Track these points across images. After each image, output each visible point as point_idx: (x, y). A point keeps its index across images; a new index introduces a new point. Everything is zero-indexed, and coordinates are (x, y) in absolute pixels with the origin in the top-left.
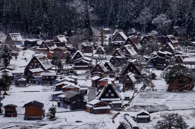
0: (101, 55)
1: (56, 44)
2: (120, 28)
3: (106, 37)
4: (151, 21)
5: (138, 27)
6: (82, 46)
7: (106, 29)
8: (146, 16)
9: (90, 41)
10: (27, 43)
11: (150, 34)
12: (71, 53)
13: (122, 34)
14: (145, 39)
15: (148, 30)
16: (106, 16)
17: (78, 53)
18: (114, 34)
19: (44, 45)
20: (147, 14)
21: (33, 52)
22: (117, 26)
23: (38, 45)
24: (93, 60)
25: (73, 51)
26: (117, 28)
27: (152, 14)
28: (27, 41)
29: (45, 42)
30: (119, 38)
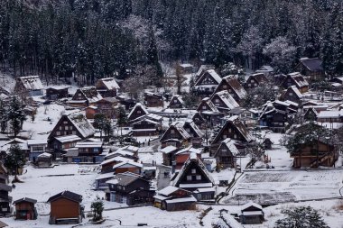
0: (178, 110)
1: (101, 93)
2: (208, 62)
3: (186, 79)
4: (262, 50)
5: (240, 59)
6: (146, 94)
7: (185, 65)
8: (253, 42)
9: (159, 85)
10: (50, 92)
11: (260, 72)
12: (127, 108)
13: (213, 73)
14: (252, 81)
15: (257, 66)
16: (184, 43)
17: (139, 108)
18: (198, 74)
19: (80, 95)
20: (254, 38)
21: (62, 108)
22: (203, 60)
23: (70, 96)
24: (164, 118)
25: (129, 104)
26: (204, 63)
27: (263, 37)
28: (51, 89)
29: (82, 89)
30: (208, 80)
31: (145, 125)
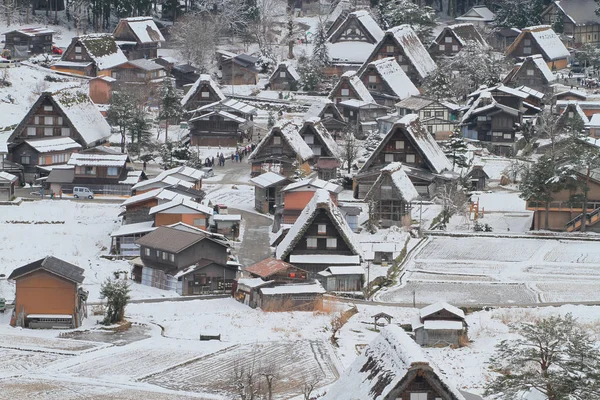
0: (284, 94)
1: (123, 47)
3: (306, 27)
6: (219, 57)
9: (248, 39)
10: (13, 39)
11: (466, 21)
12: (180, 84)
13: (366, 17)
14: (449, 40)
17: (205, 86)
18: (334, 18)
19: (78, 49)
21: (41, 74)
23: (56, 51)
24: (259, 111)
25: (184, 76)
28: (15, 34)
29: (81, 36)
30: (353, 33)
31: (217, 122)
